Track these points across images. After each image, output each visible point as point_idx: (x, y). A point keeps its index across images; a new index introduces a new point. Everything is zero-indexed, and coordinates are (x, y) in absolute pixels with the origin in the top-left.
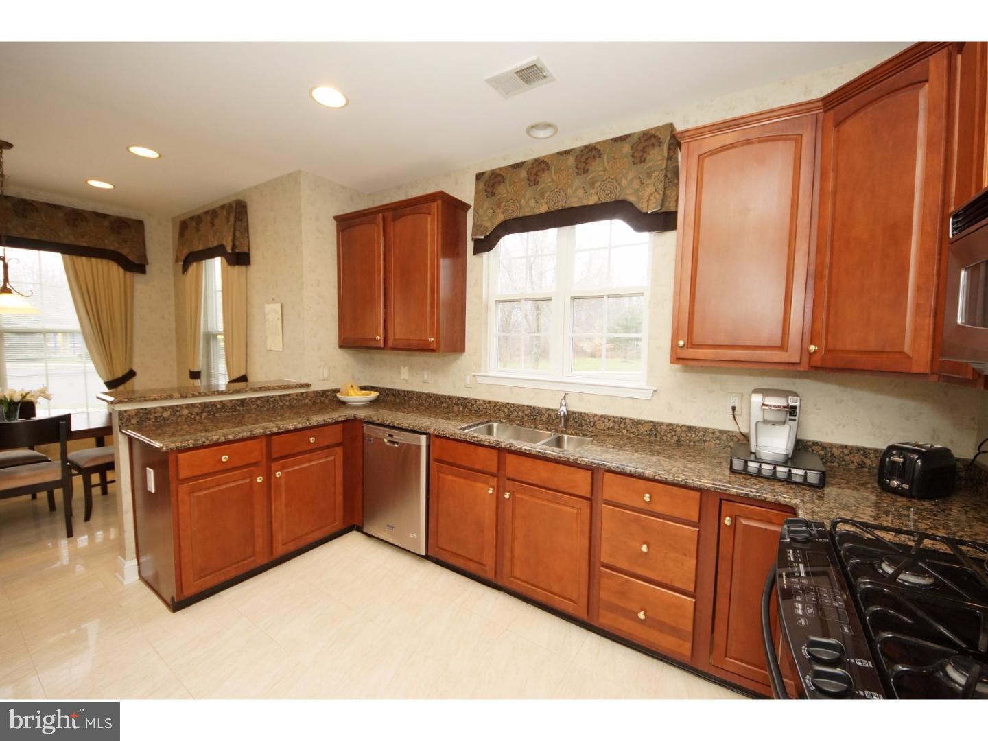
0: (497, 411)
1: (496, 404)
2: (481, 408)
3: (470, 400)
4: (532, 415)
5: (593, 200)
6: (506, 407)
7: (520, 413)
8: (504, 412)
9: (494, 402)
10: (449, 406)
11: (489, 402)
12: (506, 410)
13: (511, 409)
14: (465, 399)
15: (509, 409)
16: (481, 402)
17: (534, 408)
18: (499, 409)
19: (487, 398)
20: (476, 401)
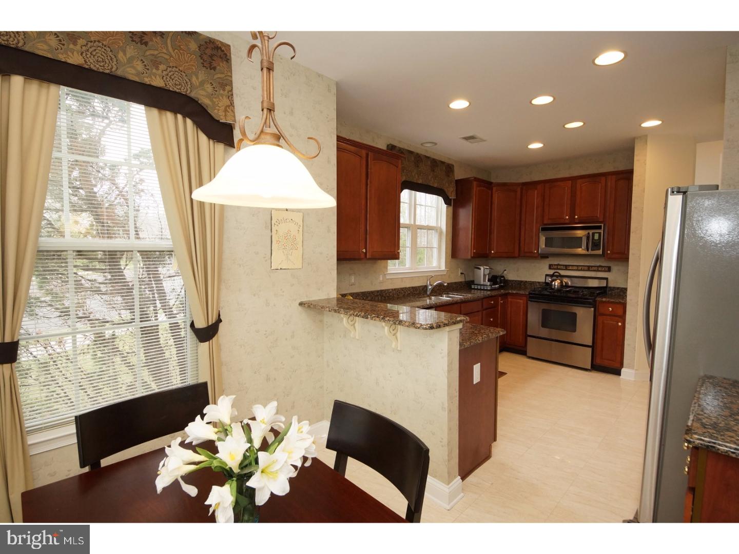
1: (398, 290)
3: (385, 291)
4: (413, 291)
6: (403, 290)
10: (372, 298)
11: (395, 289)
14: (382, 291)
16: (391, 290)
17: (414, 287)
18: (400, 293)
20: (388, 290)
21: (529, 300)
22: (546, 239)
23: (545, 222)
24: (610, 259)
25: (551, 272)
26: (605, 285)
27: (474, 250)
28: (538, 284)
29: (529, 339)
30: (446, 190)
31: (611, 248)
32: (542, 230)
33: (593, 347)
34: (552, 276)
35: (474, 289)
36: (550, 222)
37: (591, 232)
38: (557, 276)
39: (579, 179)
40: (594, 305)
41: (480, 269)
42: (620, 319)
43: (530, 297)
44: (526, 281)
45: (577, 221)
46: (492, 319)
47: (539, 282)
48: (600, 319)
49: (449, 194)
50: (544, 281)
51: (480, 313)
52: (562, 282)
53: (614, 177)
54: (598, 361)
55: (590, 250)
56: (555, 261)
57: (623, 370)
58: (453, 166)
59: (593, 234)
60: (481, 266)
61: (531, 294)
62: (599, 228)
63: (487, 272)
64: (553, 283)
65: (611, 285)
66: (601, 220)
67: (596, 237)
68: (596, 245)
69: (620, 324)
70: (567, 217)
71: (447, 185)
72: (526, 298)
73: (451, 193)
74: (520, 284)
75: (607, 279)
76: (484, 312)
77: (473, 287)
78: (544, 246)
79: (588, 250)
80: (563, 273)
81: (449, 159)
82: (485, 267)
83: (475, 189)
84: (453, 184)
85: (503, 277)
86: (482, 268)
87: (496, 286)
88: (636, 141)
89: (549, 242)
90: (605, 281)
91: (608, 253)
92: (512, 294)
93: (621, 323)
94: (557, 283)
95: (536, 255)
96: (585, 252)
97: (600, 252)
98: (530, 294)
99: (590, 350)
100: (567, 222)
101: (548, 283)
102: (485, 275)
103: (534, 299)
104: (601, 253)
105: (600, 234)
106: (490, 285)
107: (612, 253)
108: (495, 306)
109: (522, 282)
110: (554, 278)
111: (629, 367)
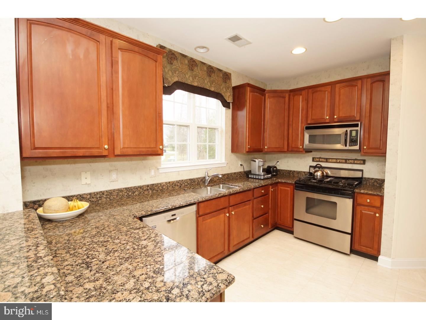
0: (174, 186)
1: (173, 183)
2: (164, 187)
3: (157, 185)
4: (191, 183)
5: (212, 89)
6: (179, 183)
7: (186, 184)
8: (178, 186)
9: (172, 182)
10: (140, 193)
11: (169, 182)
12: (179, 184)
13: (182, 183)
14: (153, 185)
15: (180, 184)
16: (164, 184)
17: (192, 179)
18: (175, 185)
19: (168, 180)
20: (161, 184)
21: (295, 189)
22: (310, 136)
23: (309, 122)
24: (366, 154)
25: (314, 164)
26: (360, 176)
27: (248, 146)
28: (303, 174)
29: (295, 222)
30: (223, 94)
31: (367, 143)
32: (306, 129)
33: (351, 234)
34: (315, 167)
35: (251, 178)
36: (313, 122)
37: (349, 129)
38: (319, 168)
39: (337, 84)
40: (352, 196)
41: (255, 161)
42: (378, 211)
43: (296, 186)
44: (294, 171)
45: (336, 120)
46: (262, 206)
47: (304, 172)
48: (359, 209)
49: (227, 99)
50: (309, 171)
51: (251, 202)
52: (323, 173)
53: (369, 80)
54: (357, 247)
55: (348, 145)
56: (317, 155)
57: (380, 258)
58: (230, 74)
59: (351, 131)
60: (256, 159)
61: (298, 184)
62: (357, 125)
63: (261, 164)
64: (316, 174)
65: (366, 175)
66: (358, 119)
67: (354, 134)
68: (353, 142)
69: (377, 215)
70: (328, 117)
71: (224, 90)
72: (293, 186)
73: (229, 97)
74: (290, 174)
75: (362, 171)
76: (255, 200)
77: (250, 176)
78: (308, 143)
79: (346, 146)
80: (324, 164)
81: (227, 68)
82: (260, 160)
83: (248, 94)
84: (231, 90)
85: (276, 167)
86: (257, 160)
87: (269, 175)
88: (392, 42)
89: (312, 139)
90: (361, 172)
91: (364, 148)
92: (281, 183)
93: (379, 214)
94: (319, 174)
95: (302, 150)
96: (344, 148)
97: (357, 147)
98: (296, 183)
99: (349, 236)
100: (327, 121)
101: (312, 173)
102: (259, 167)
103: (299, 188)
104: (358, 149)
105: (357, 131)
106: (264, 175)
107: (368, 148)
108: (266, 194)
109: (291, 171)
110: (317, 169)
111: (385, 256)
